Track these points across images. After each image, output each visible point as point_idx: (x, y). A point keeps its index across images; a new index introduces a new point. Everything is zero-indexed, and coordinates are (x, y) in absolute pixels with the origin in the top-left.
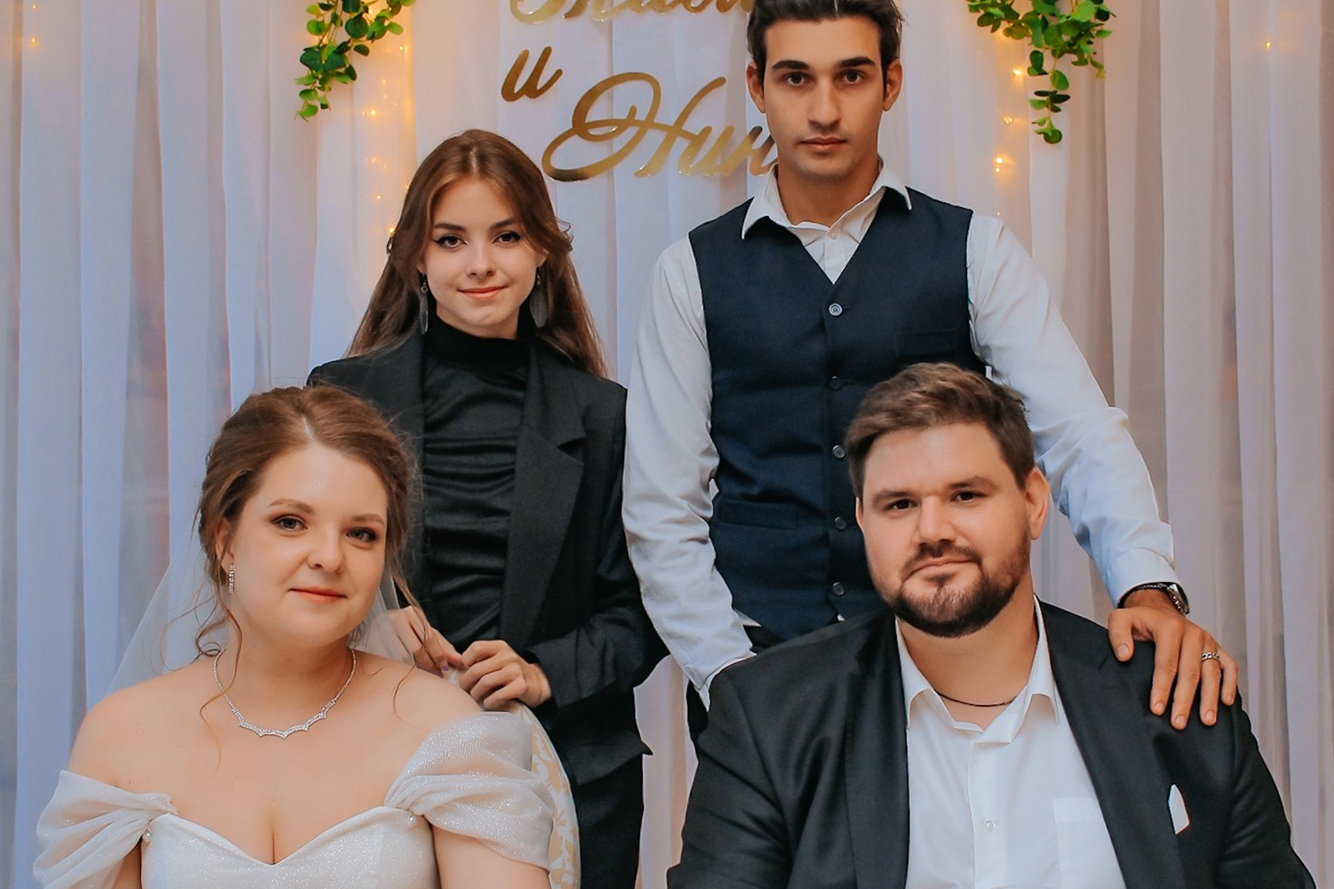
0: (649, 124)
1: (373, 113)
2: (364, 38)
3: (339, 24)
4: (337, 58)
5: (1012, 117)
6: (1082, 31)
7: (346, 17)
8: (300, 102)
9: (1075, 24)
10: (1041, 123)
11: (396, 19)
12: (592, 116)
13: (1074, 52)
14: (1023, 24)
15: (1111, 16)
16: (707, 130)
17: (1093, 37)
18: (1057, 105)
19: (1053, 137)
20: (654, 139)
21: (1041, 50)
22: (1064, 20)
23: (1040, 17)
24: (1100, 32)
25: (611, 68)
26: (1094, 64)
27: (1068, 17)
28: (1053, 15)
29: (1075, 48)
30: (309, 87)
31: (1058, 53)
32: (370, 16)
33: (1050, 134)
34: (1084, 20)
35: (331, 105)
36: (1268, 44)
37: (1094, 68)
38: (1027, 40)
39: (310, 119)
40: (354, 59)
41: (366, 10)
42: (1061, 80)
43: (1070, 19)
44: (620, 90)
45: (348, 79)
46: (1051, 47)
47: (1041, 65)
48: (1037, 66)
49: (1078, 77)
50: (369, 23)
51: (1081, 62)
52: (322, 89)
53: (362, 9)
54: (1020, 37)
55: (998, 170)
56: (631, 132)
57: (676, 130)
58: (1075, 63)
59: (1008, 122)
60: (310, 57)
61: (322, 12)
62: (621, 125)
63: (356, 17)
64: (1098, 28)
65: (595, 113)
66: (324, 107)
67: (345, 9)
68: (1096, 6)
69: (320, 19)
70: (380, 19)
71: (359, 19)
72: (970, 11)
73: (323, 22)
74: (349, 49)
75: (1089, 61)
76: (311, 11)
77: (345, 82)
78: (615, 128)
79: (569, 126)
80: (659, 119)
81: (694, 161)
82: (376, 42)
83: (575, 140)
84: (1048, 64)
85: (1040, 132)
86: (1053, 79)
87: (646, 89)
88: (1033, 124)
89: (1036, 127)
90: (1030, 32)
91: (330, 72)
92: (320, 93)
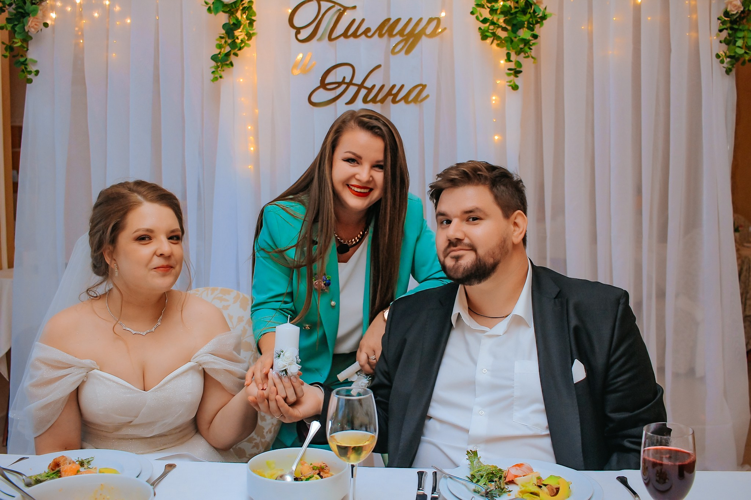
0: (350, 83)
1: (241, 80)
2: (237, 50)
3: (227, 44)
4: (226, 58)
6: (526, 42)
7: (230, 41)
8: (212, 76)
9: (524, 40)
10: (510, 82)
11: (249, 42)
12: (327, 81)
13: (524, 52)
14: (503, 42)
15: (538, 37)
16: (374, 86)
17: (531, 46)
18: (518, 75)
19: (515, 88)
20: (352, 90)
21: (510, 52)
22: (519, 39)
23: (510, 39)
24: (534, 44)
25: (336, 61)
26: (532, 57)
27: (519, 37)
28: (515, 38)
29: (524, 50)
30: (215, 70)
31: (517, 53)
32: (239, 41)
33: (514, 86)
34: (527, 38)
35: (223, 75)
36: (610, 52)
37: (533, 59)
38: (505, 48)
39: (215, 82)
40: (232, 58)
41: (238, 39)
42: (519, 64)
43: (522, 38)
44: (339, 70)
45: (230, 66)
46: (514, 51)
48: (509, 59)
49: (527, 65)
50: (238, 44)
51: (527, 57)
52: (220, 70)
53: (235, 38)
54: (502, 47)
55: (494, 102)
56: (344, 86)
57: (361, 86)
58: (525, 57)
59: (498, 82)
60: (214, 58)
61: (221, 40)
62: (339, 84)
63: (233, 41)
64: (532, 42)
66: (221, 77)
67: (229, 38)
68: (532, 33)
69: (221, 43)
70: (242, 42)
71: (234, 42)
72: (479, 36)
73: (221, 44)
74: (230, 54)
75: (530, 56)
76: (217, 40)
77: (229, 68)
78: (337, 85)
79: (319, 84)
80: (354, 82)
81: (369, 99)
82: (242, 51)
83: (321, 90)
84: (513, 57)
85: (510, 86)
86: (515, 64)
87: (350, 69)
88: (507, 82)
89: (509, 84)
90: (506, 44)
91: (223, 63)
92: (219, 72)
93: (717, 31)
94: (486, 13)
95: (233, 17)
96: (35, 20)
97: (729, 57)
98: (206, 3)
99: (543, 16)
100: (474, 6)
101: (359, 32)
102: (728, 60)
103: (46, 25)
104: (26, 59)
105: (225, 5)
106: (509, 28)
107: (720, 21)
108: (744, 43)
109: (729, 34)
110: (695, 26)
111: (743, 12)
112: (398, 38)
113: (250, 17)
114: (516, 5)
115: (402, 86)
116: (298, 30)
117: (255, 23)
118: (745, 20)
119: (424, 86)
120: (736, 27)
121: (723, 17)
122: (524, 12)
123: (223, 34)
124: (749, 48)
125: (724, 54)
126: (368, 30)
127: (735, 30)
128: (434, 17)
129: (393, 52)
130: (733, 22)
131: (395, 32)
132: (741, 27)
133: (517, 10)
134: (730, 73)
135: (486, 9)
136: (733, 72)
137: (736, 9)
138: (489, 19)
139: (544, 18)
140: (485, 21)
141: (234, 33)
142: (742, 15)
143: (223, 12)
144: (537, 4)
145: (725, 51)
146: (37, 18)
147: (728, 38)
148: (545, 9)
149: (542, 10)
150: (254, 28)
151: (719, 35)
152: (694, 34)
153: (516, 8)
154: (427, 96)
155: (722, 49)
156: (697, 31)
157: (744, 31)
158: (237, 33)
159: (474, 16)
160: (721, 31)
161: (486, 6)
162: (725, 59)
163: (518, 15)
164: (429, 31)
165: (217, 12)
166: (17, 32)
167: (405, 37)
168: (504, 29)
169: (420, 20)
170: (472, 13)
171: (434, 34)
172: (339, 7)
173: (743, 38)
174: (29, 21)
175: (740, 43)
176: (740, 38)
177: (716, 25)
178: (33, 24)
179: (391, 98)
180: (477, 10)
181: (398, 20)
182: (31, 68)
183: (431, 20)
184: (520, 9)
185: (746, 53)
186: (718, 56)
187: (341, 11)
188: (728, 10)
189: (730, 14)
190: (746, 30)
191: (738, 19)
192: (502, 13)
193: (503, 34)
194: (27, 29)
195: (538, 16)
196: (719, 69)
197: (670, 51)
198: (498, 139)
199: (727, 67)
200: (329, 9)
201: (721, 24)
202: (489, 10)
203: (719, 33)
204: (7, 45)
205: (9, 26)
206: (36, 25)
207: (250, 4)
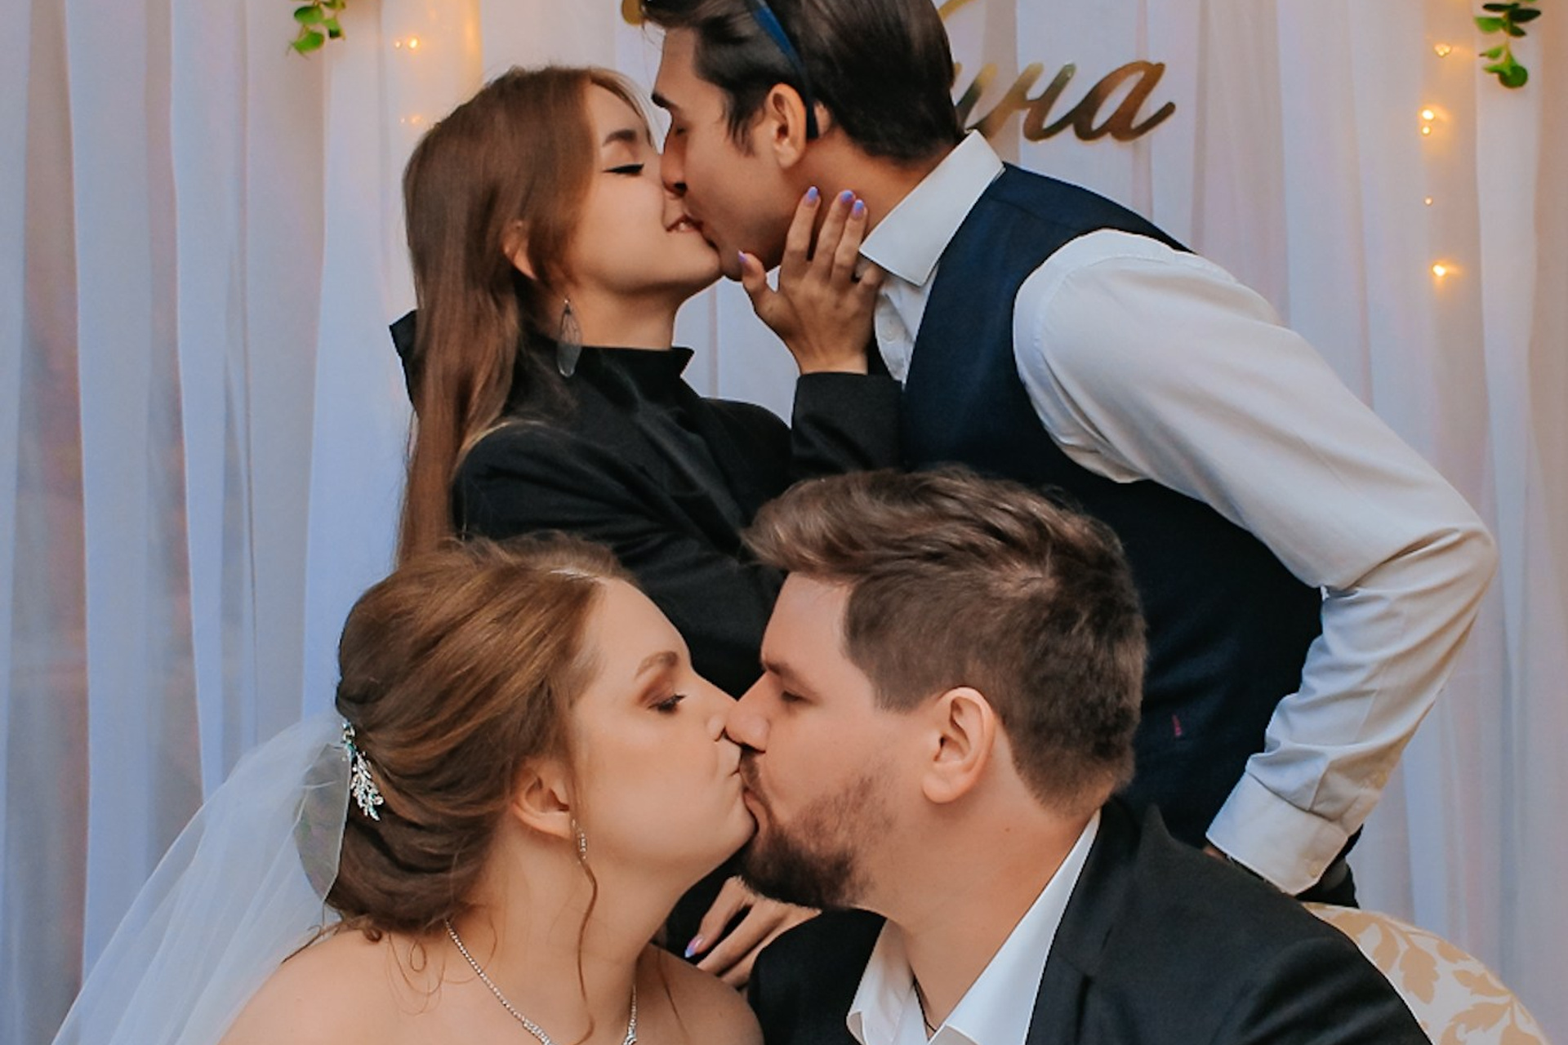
1: (414, 44)
5: (1448, 44)
8: (294, 27)
10: (1494, 55)
18: (1522, 26)
19: (1513, 77)
30: (309, 5)
33: (1508, 72)
35: (343, 26)
39: (313, 54)
52: (330, 6)
55: (1426, 130)
59: (1441, 53)
66: (334, 34)
85: (1493, 71)
88: (1482, 55)
89: (1486, 61)
92: (328, 13)
115: (1068, 70)
119: (1153, 74)
154: (1168, 110)
179: (1023, 115)
198: (1446, 275)
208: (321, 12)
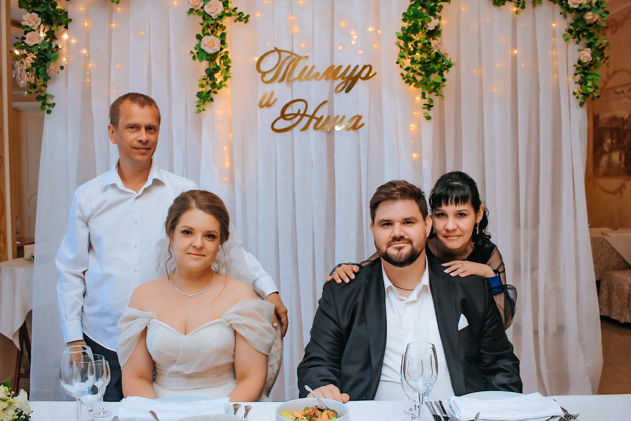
0: (304, 115)
1: (219, 112)
2: (216, 89)
3: (208, 84)
4: (207, 95)
5: (416, 112)
6: (437, 85)
7: (210, 82)
8: (196, 109)
9: (435, 83)
10: (425, 114)
11: (226, 83)
12: (286, 113)
13: (435, 92)
14: (419, 84)
15: (446, 81)
16: (322, 117)
17: (441, 87)
18: (430, 108)
19: (429, 118)
20: (306, 120)
21: (425, 91)
22: (432, 82)
23: (424, 81)
24: (443, 86)
25: (293, 98)
26: (441, 96)
27: (433, 81)
28: (428, 80)
29: (435, 90)
30: (199, 104)
31: (430, 92)
32: (218, 82)
33: (428, 117)
34: (438, 82)
35: (206, 108)
36: (494, 90)
37: (441, 97)
38: (420, 89)
39: (200, 114)
40: (213, 95)
41: (217, 80)
42: (431, 100)
43: (434, 81)
44: (295, 104)
46: (428, 91)
47: (425, 96)
48: (424, 97)
49: (436, 100)
50: (217, 85)
51: (437, 95)
52: (203, 104)
53: (215, 80)
54: (418, 87)
55: (412, 129)
56: (299, 117)
57: (312, 117)
58: (435, 95)
59: (415, 114)
60: (199, 95)
61: (203, 81)
62: (295, 115)
63: (213, 82)
64: (442, 84)
65: (288, 112)
66: (204, 110)
67: (210, 80)
68: (442, 77)
69: (202, 83)
70: (221, 83)
71: (214, 83)
72: (403, 79)
73: (203, 84)
74: (211, 92)
75: (439, 94)
76: (200, 81)
77: (210, 102)
78: (293, 116)
79: (280, 115)
80: (307, 113)
81: (318, 126)
82: (220, 90)
83: (281, 120)
84: (427, 96)
85: (425, 117)
86: (429, 100)
87: (303, 104)
88: (423, 114)
89: (424, 115)
90: (421, 86)
91: (205, 99)
92: (202, 106)
93: (573, 75)
94: (407, 63)
95: (213, 64)
96: (55, 64)
97: (582, 94)
98: (192, 53)
99: (449, 65)
100: (399, 58)
101: (311, 75)
102: (582, 96)
103: (62, 68)
104: (47, 95)
105: (208, 55)
106: (423, 73)
107: (575, 68)
108: (593, 84)
109: (581, 77)
110: (556, 71)
111: (591, 61)
112: (340, 81)
113: (227, 64)
114: (429, 56)
115: (344, 117)
116: (264, 74)
117: (230, 69)
118: (592, 67)
119: (360, 117)
120: (586, 71)
121: (578, 65)
122: (435, 61)
123: (204, 76)
124: (596, 87)
125: (578, 91)
126: (318, 74)
127: (586, 74)
128: (367, 64)
129: (337, 91)
130: (585, 68)
131: (338, 76)
132: (590, 72)
133: (429, 60)
134: (583, 106)
135: (407, 59)
136: (585, 105)
137: (587, 59)
138: (410, 68)
139: (449, 66)
140: (407, 69)
141: (214, 76)
142: (591, 63)
143: (207, 60)
144: (445, 56)
145: (579, 89)
146: (56, 63)
147: (581, 80)
148: (450, 59)
149: (448, 60)
150: (230, 72)
151: (575, 78)
152: (555, 77)
153: (428, 58)
154: (363, 125)
155: (576, 88)
156: (558, 74)
157: (592, 74)
158: (217, 75)
159: (399, 65)
160: (576, 75)
161: (406, 57)
162: (579, 95)
163: (431, 64)
164: (363, 75)
165: (201, 60)
166: (40, 74)
167: (345, 80)
168: (420, 74)
169: (357, 67)
170: (397, 63)
171: (367, 78)
172: (295, 57)
173: (592, 80)
174: (51, 65)
175: (590, 84)
176: (590, 80)
177: (572, 70)
178: (53, 67)
180: (400, 60)
181: (340, 67)
182: (50, 101)
183: (365, 67)
184: (432, 59)
185: (594, 91)
186: (574, 93)
187: (297, 60)
188: (581, 59)
189: (582, 62)
190: (594, 74)
191: (588, 66)
192: (420, 63)
193: (419, 78)
194: (47, 71)
195: (446, 65)
196: (575, 102)
197: (539, 89)
198: (416, 156)
199: (581, 102)
200: (288, 58)
201: (576, 70)
202: (410, 60)
203: (574, 76)
204: (32, 84)
205: (34, 69)
206: (55, 68)
207: (226, 54)
208: (201, 106)
